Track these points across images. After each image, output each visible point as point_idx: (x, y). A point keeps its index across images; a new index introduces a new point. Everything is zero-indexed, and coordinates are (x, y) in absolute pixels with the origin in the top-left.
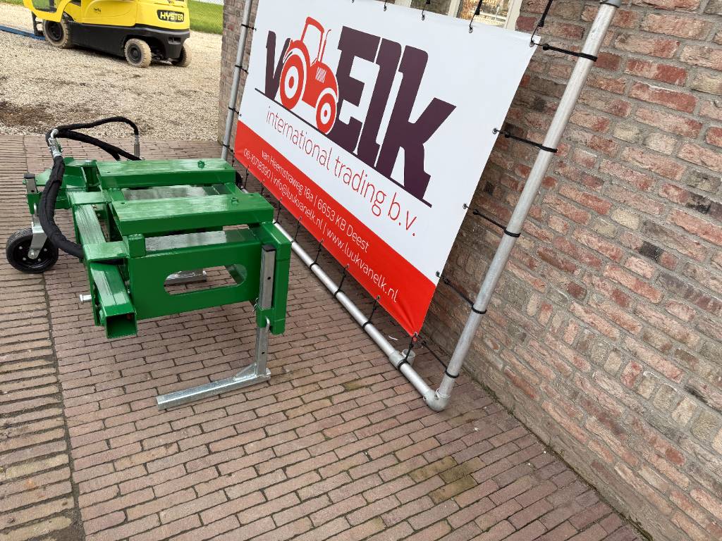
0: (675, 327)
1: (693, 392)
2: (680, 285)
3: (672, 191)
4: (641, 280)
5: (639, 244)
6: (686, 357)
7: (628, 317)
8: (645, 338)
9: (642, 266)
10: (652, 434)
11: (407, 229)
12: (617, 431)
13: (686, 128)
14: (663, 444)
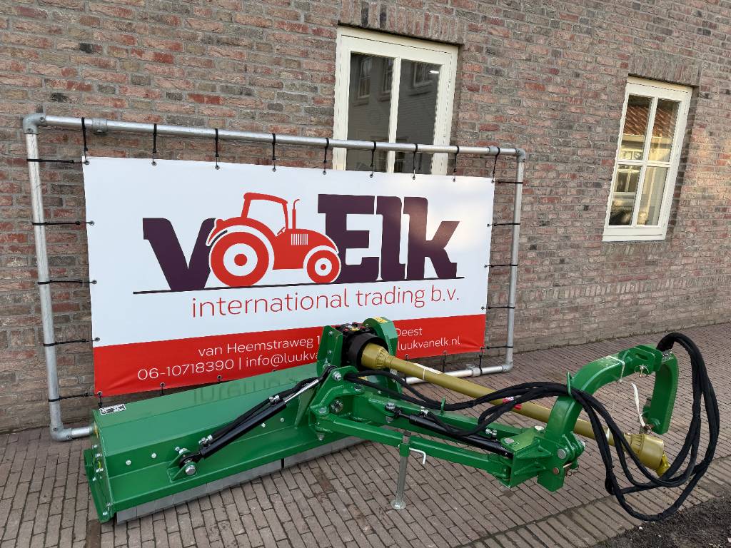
0: (546, 268)
1: (557, 285)
2: (543, 253)
3: (535, 223)
4: (533, 260)
5: (529, 246)
6: (552, 276)
7: (532, 276)
8: (539, 279)
9: (532, 254)
10: (548, 310)
11: (451, 299)
12: (539, 320)
13: (533, 200)
14: (553, 309)
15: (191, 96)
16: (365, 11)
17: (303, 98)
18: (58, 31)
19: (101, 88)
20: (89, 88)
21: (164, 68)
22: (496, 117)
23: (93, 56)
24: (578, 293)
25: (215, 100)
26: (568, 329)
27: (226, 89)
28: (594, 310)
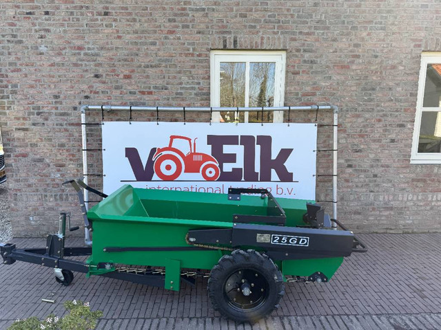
0: (362, 180)
1: (372, 192)
2: (359, 170)
3: (349, 150)
4: (350, 174)
5: (346, 165)
7: (350, 184)
9: (350, 170)
11: (290, 194)
13: (346, 136)
14: (370, 207)
15: (140, 92)
16: (225, 41)
17: (193, 88)
18: (87, 71)
19: (102, 92)
20: (98, 93)
21: (128, 81)
22: (313, 88)
23: (100, 79)
24: (391, 198)
25: (150, 93)
26: (385, 222)
27: (156, 88)
28: (408, 210)
